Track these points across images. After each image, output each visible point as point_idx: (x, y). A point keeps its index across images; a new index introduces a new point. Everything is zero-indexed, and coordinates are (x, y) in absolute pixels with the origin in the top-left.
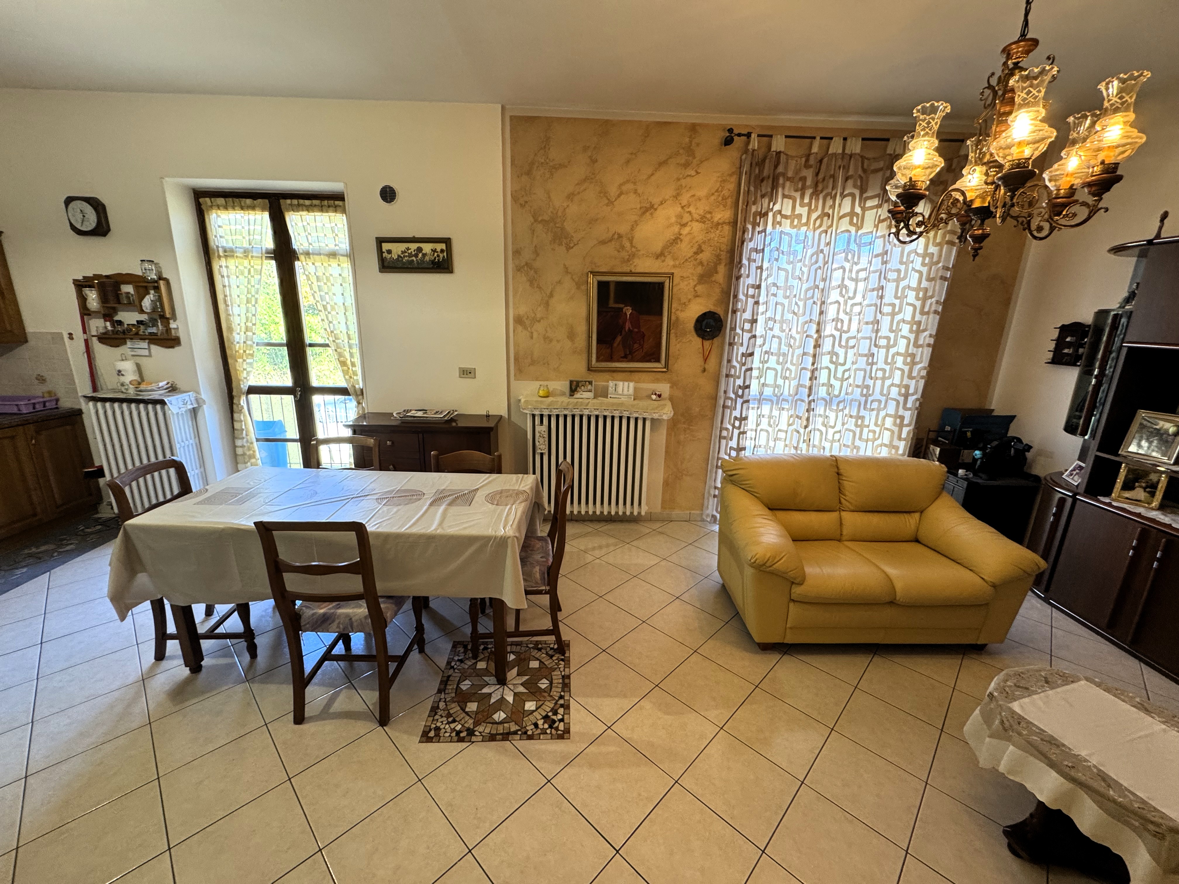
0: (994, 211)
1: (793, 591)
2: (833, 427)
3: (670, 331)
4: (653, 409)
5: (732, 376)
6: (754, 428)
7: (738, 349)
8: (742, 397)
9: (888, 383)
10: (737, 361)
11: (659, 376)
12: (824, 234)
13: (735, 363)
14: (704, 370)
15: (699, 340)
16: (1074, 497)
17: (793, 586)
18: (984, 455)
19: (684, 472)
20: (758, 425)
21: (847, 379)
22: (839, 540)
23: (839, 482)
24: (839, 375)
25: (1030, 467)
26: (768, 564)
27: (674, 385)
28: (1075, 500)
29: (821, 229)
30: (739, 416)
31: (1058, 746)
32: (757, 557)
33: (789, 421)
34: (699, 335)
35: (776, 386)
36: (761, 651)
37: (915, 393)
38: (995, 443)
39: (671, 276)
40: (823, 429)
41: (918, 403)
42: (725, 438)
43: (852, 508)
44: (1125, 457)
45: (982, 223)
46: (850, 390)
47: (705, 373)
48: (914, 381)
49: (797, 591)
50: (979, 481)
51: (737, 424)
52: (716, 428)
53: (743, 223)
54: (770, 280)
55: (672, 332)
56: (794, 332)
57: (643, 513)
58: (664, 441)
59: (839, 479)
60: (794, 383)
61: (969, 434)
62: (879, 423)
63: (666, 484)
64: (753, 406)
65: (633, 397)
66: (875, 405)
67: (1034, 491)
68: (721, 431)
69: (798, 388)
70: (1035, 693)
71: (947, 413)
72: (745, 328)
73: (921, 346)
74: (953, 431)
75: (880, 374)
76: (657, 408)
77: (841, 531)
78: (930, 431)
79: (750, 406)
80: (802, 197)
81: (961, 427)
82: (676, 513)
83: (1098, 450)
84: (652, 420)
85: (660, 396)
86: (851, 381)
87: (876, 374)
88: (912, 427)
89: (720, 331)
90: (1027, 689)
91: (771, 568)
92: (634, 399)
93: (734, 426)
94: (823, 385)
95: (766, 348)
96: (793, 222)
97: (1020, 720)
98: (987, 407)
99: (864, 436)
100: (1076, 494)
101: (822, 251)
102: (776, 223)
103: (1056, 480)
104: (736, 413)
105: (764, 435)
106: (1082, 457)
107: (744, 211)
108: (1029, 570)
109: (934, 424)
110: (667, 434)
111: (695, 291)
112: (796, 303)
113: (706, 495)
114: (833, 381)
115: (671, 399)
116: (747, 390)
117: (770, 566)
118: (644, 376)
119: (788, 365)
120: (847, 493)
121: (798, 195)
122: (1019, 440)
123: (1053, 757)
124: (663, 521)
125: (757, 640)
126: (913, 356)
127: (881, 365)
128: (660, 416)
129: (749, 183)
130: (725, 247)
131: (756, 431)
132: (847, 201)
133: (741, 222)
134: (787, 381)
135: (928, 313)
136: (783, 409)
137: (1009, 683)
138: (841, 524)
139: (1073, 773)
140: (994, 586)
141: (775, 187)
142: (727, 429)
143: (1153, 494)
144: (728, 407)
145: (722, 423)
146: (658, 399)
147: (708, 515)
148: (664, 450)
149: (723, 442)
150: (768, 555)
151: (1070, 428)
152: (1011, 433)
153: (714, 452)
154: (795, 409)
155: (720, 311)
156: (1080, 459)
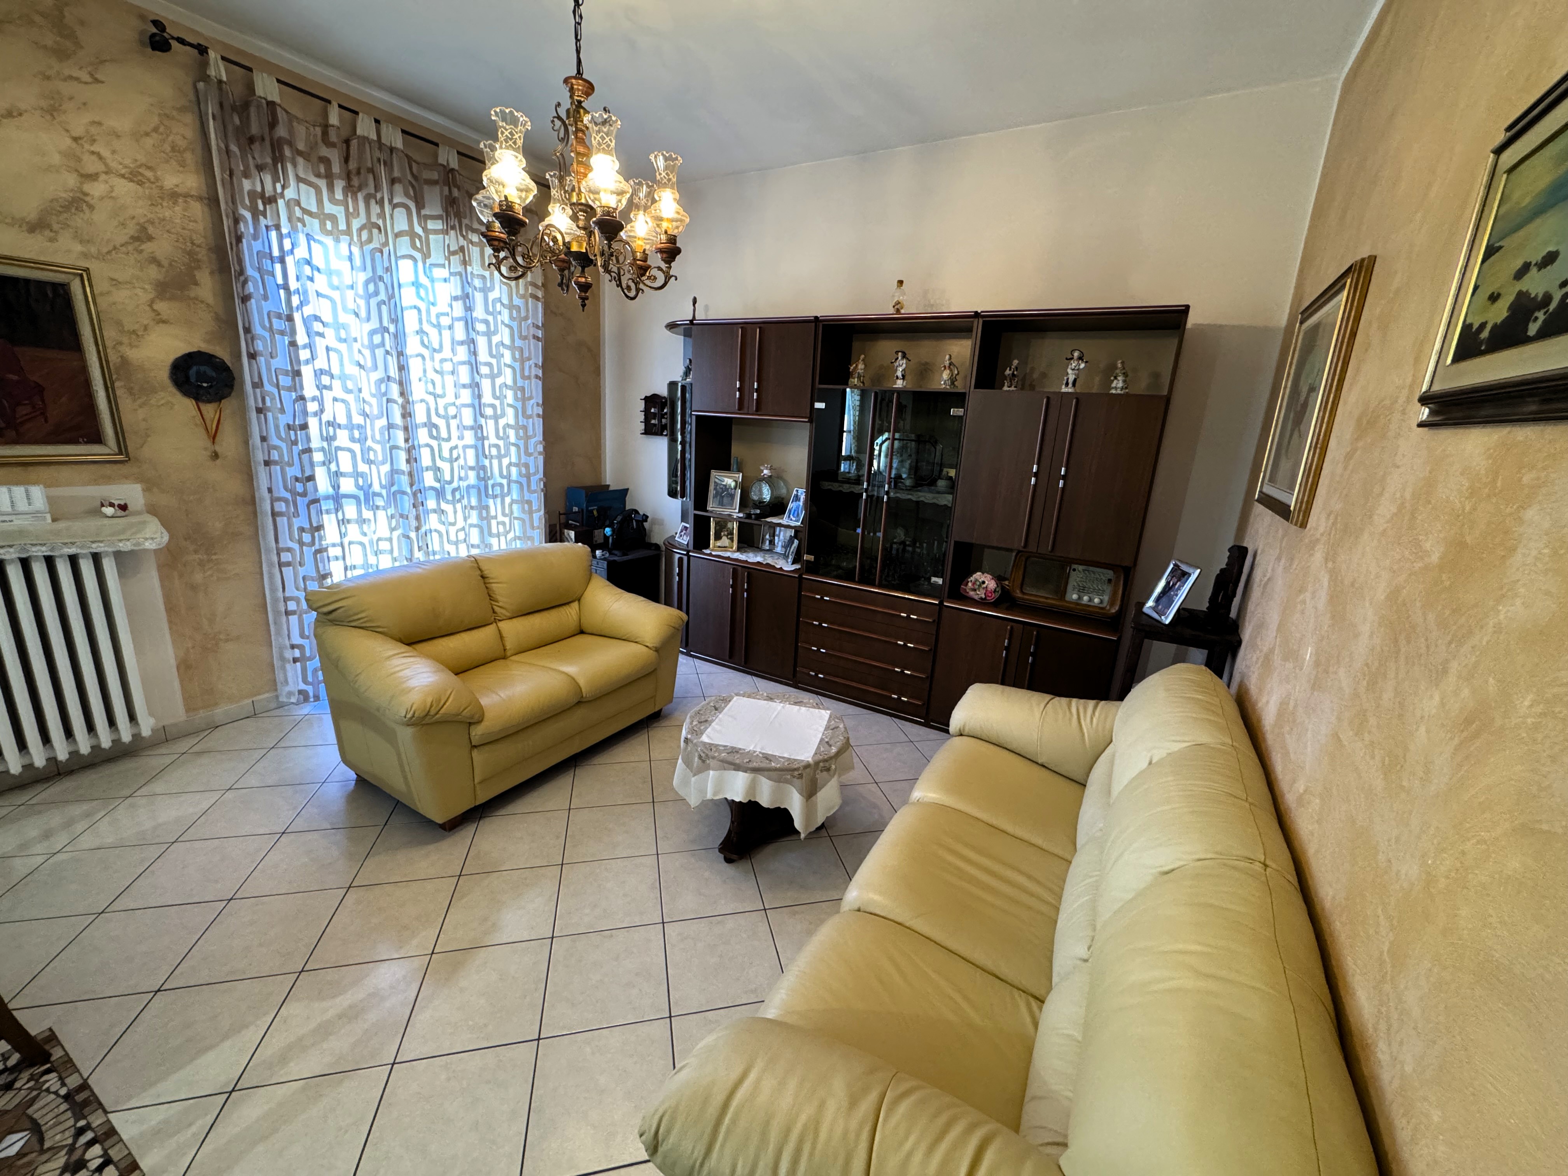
0: (594, 258)
1: (473, 734)
2: (454, 524)
3: (112, 383)
4: (113, 535)
5: (276, 463)
6: (338, 541)
7: (276, 419)
8: (304, 494)
9: (505, 462)
10: (279, 437)
11: (108, 470)
12: (378, 254)
13: (274, 441)
14: (215, 456)
15: (188, 404)
16: (687, 555)
17: (472, 727)
18: (613, 531)
19: (222, 637)
20: (342, 535)
21: (457, 459)
22: (504, 658)
23: (487, 588)
24: (446, 454)
25: (650, 537)
26: (432, 712)
27: (149, 485)
28: (689, 557)
29: (372, 246)
30: (307, 526)
31: (737, 752)
32: (413, 709)
33: (390, 524)
34: (186, 393)
35: (356, 475)
36: (446, 833)
37: (537, 471)
38: (619, 518)
39: (84, 275)
40: (442, 529)
41: (542, 483)
42: (288, 564)
43: (508, 614)
44: (711, 512)
45: (583, 271)
46: (463, 474)
47: (218, 462)
48: (532, 458)
49: (477, 732)
50: (616, 558)
51: (307, 538)
52: (268, 551)
53: (230, 204)
54: (308, 311)
55: (117, 384)
56: (365, 394)
57: (146, 732)
58: (159, 592)
59: (485, 583)
60: (386, 468)
61: (595, 513)
62: (507, 511)
63: (185, 667)
64: (327, 507)
65: (48, 517)
66: (498, 490)
67: (658, 558)
68: (278, 555)
69: (392, 475)
70: (713, 721)
71: (571, 493)
72: (281, 383)
73: (530, 417)
74: (581, 511)
75: (494, 452)
76: (123, 531)
77: (504, 646)
78: (560, 514)
79: (324, 508)
80: (331, 187)
81: (587, 507)
82: (220, 712)
83: (695, 509)
84: (118, 555)
85: (124, 507)
86: (461, 461)
87: (490, 451)
88: (542, 512)
89: (231, 387)
90: (706, 721)
91: (437, 716)
92: (54, 520)
93: (301, 543)
94: (427, 469)
95: (326, 417)
96: (325, 224)
97: (710, 747)
98: (603, 484)
99: (494, 530)
100: (688, 552)
101: (381, 278)
102: (294, 219)
103: (671, 544)
104: (299, 522)
105: (356, 550)
106: (684, 518)
107: (228, 186)
108: (677, 626)
109: (561, 507)
110: (162, 580)
111: (154, 310)
112: (360, 351)
113: (277, 663)
114: (439, 463)
115: (152, 510)
116: (309, 484)
117: (437, 713)
118: (65, 472)
119: (369, 443)
120: (499, 598)
121: (322, 183)
122: (637, 512)
123: (737, 761)
124: (196, 732)
125: (440, 820)
126: (525, 428)
127: (493, 440)
128: (138, 544)
129: (226, 136)
130: (202, 240)
131: (342, 545)
132: (400, 213)
133: (226, 203)
134: (373, 466)
135: (529, 378)
136: (378, 507)
137: (695, 723)
138: (502, 637)
139: (751, 765)
140: (657, 650)
141: (278, 158)
142: (289, 550)
143: (732, 540)
144: (281, 514)
145: (277, 540)
146: (120, 513)
147: (290, 694)
148: (162, 607)
149: (288, 572)
150: (429, 700)
151: (672, 493)
152: (628, 507)
153: (273, 590)
154: (396, 506)
155: (221, 352)
156: (682, 521)
